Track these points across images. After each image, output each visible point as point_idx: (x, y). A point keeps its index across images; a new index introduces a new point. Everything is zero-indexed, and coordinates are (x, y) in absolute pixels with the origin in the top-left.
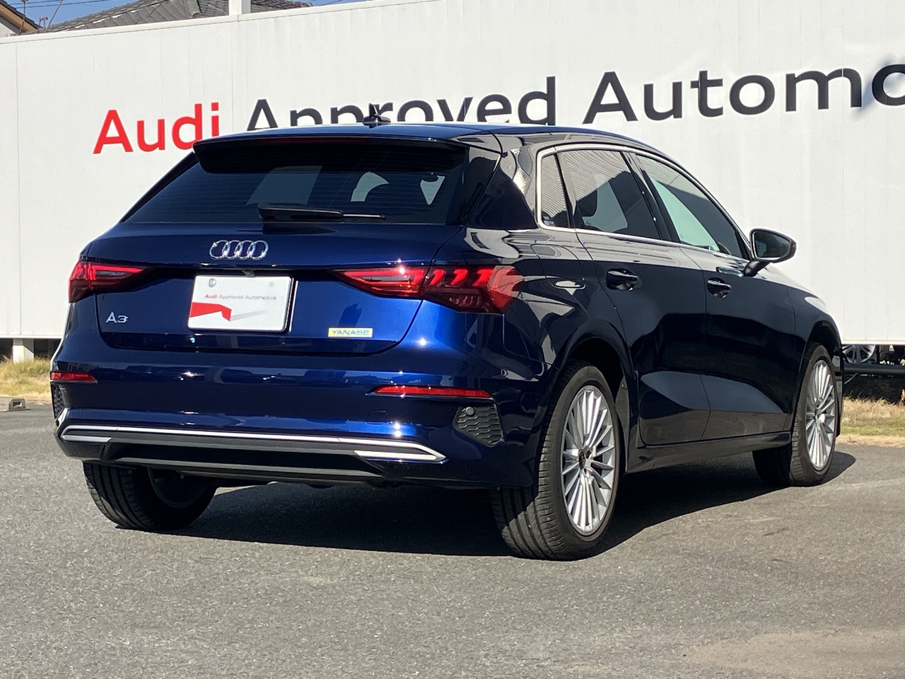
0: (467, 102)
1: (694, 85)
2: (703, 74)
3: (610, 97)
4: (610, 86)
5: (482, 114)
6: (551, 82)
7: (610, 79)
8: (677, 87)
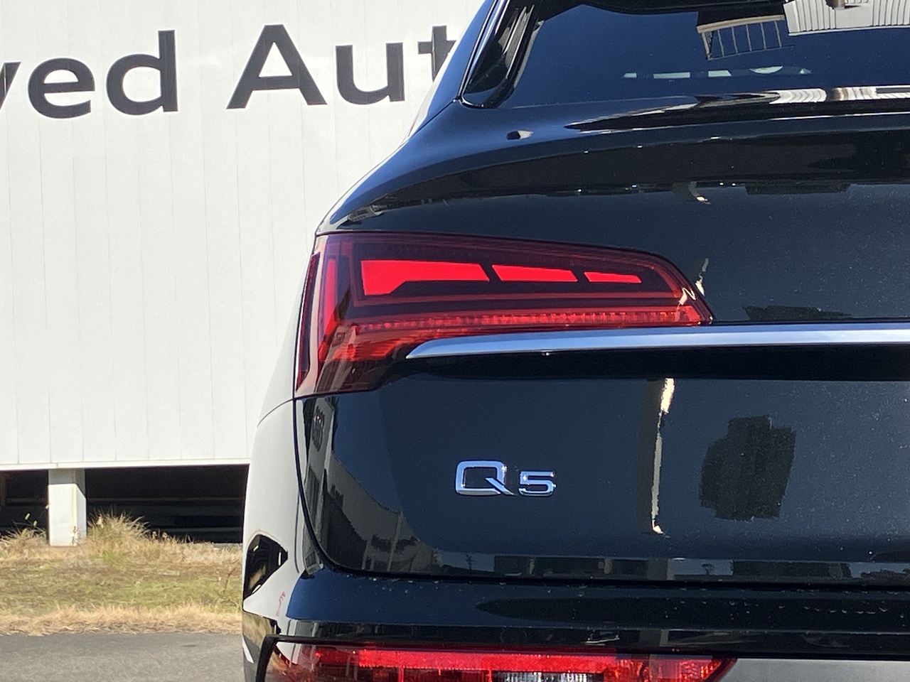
0: (11, 69)
1: (423, 48)
2: (439, 32)
3: (275, 65)
4: (274, 48)
5: (38, 89)
6: (167, 40)
7: (274, 36)
8: (394, 53)
